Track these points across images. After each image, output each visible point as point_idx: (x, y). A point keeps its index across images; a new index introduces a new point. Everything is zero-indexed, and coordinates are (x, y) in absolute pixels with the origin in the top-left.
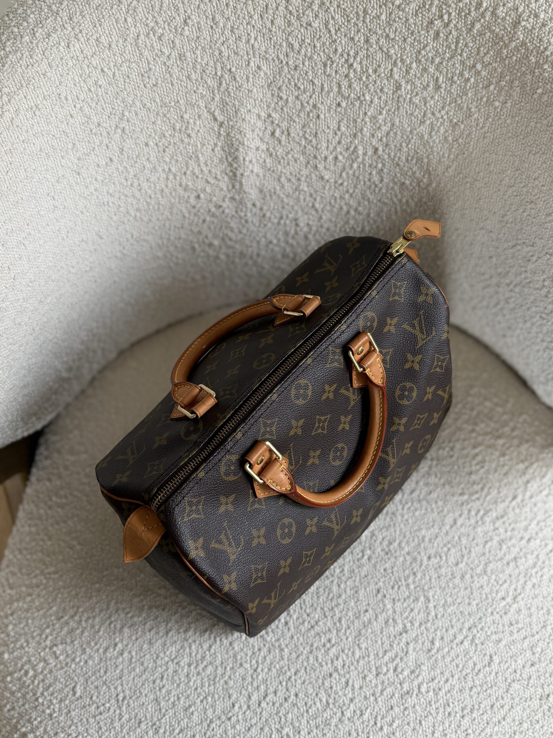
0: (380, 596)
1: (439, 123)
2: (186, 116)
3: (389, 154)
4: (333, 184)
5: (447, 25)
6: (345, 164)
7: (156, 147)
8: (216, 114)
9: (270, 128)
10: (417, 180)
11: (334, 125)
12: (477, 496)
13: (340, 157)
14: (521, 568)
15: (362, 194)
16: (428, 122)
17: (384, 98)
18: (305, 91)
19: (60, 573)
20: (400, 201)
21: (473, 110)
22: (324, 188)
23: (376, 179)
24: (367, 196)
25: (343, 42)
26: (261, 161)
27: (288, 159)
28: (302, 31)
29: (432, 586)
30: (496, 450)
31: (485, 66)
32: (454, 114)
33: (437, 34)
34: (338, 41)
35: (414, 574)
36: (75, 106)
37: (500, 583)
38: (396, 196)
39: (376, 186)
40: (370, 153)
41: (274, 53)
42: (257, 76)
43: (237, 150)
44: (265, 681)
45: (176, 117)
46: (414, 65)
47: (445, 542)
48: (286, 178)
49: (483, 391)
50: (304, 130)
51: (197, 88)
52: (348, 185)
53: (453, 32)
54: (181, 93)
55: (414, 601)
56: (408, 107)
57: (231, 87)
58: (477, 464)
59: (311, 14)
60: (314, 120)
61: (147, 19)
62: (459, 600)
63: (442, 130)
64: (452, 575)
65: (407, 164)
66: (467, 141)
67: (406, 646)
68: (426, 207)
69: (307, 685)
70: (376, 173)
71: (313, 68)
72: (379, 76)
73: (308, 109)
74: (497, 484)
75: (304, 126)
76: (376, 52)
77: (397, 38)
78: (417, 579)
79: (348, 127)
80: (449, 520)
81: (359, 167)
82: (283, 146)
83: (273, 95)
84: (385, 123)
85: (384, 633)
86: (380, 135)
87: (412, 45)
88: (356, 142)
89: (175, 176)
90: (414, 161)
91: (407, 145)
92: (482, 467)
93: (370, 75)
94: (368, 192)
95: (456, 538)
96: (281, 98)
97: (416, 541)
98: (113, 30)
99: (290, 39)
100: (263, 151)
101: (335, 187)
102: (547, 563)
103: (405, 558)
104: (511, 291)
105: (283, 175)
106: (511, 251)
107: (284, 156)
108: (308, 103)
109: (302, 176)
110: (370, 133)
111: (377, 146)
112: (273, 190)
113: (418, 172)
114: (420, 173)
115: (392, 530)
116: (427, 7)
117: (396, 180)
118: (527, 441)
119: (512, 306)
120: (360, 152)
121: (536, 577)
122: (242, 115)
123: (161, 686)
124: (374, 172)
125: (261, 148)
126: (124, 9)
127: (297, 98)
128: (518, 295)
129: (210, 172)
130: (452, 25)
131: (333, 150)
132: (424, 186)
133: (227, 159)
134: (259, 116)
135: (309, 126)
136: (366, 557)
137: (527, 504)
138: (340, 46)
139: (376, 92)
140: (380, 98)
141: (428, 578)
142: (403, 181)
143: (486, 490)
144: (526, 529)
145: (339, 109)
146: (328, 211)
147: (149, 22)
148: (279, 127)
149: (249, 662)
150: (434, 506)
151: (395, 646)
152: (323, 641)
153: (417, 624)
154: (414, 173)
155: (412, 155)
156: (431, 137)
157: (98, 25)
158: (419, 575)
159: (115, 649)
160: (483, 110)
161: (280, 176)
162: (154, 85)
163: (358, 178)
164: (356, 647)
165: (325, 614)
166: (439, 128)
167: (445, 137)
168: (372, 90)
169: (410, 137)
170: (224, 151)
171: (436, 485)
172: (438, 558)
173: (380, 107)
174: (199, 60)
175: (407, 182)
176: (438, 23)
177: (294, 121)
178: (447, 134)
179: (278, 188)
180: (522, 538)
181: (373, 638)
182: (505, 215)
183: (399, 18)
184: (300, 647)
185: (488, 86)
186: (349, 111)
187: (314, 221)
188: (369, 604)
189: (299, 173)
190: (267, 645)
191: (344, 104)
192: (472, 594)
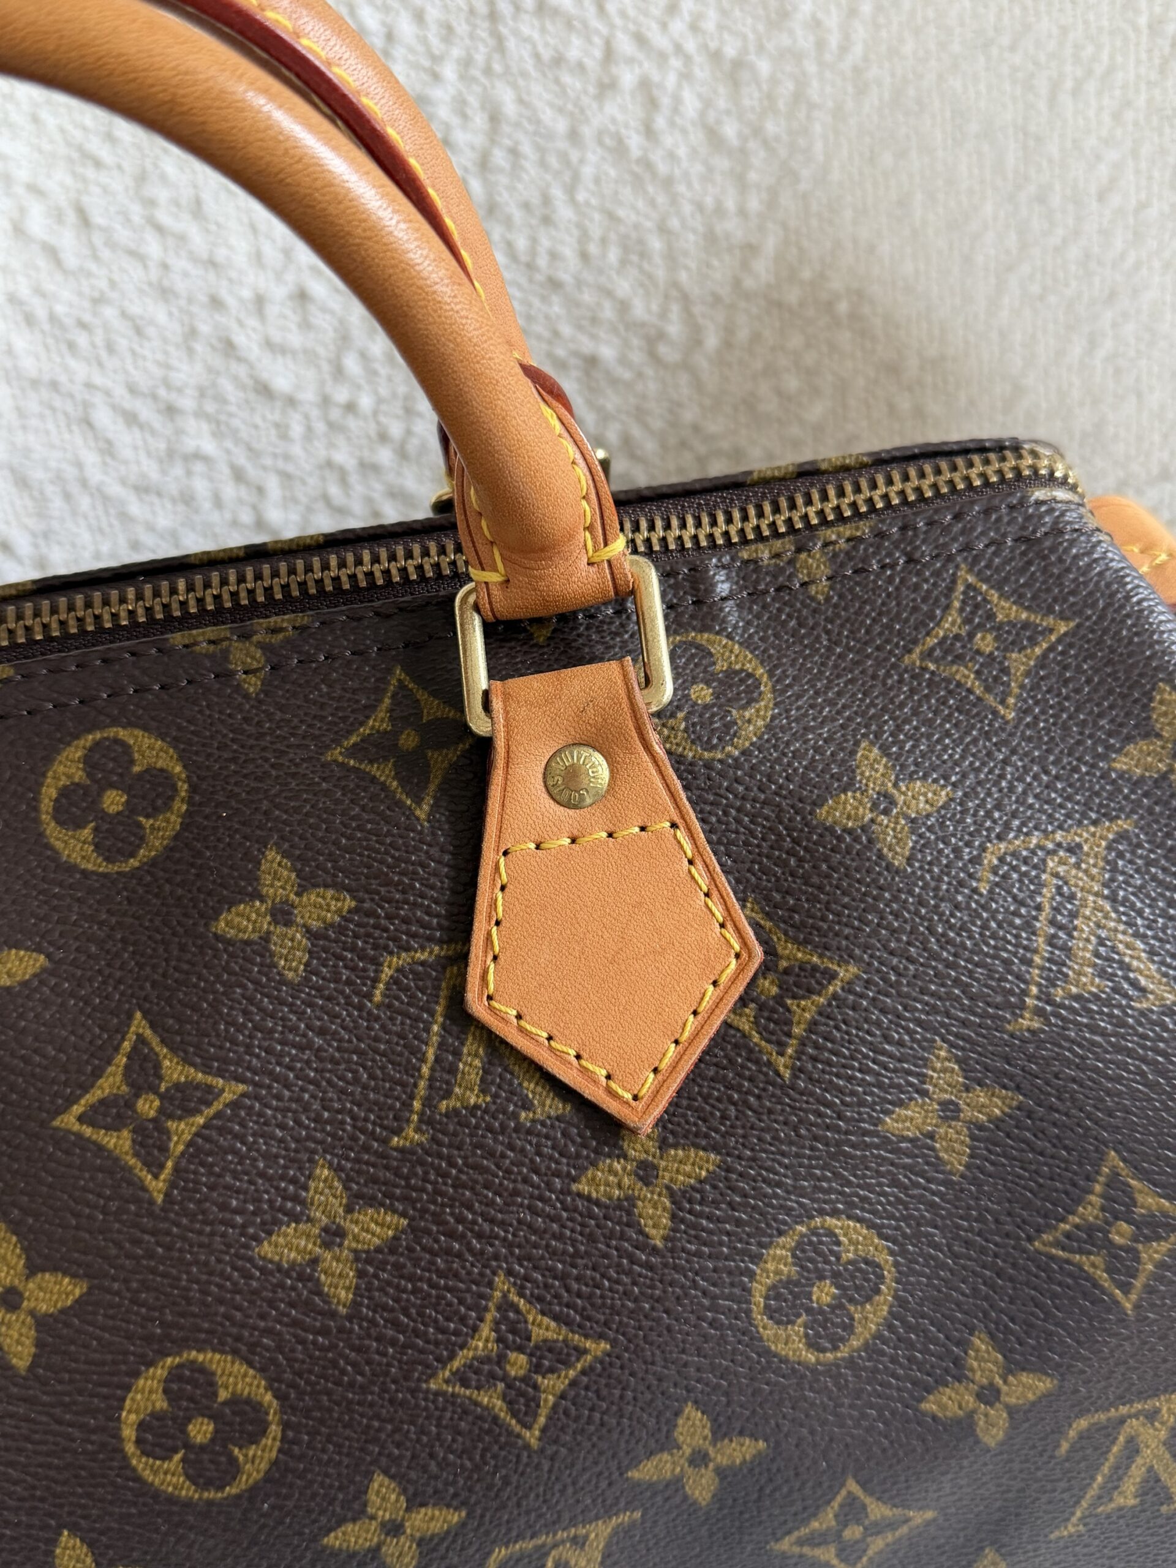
1: (672, 74)
4: (315, 413)
6: (342, 322)
9: (2, 208)
10: (643, 335)
16: (628, 81)
22: (286, 437)
27: (106, 327)
32: (721, 26)
48: (117, 409)
63: (690, 103)
65: (586, 277)
68: (702, 449)
82: (74, 276)
90: (613, 255)
91: (571, 194)
101: (329, 424)
105: (98, 399)
107: (85, 316)
109: (180, 391)
112: (70, 472)
113: (638, 304)
114: (647, 306)
132: (674, 357)
154: (624, 307)
155: (597, 232)
156: (656, 142)
161: (86, 405)
175: (608, 352)
189: (166, 384)
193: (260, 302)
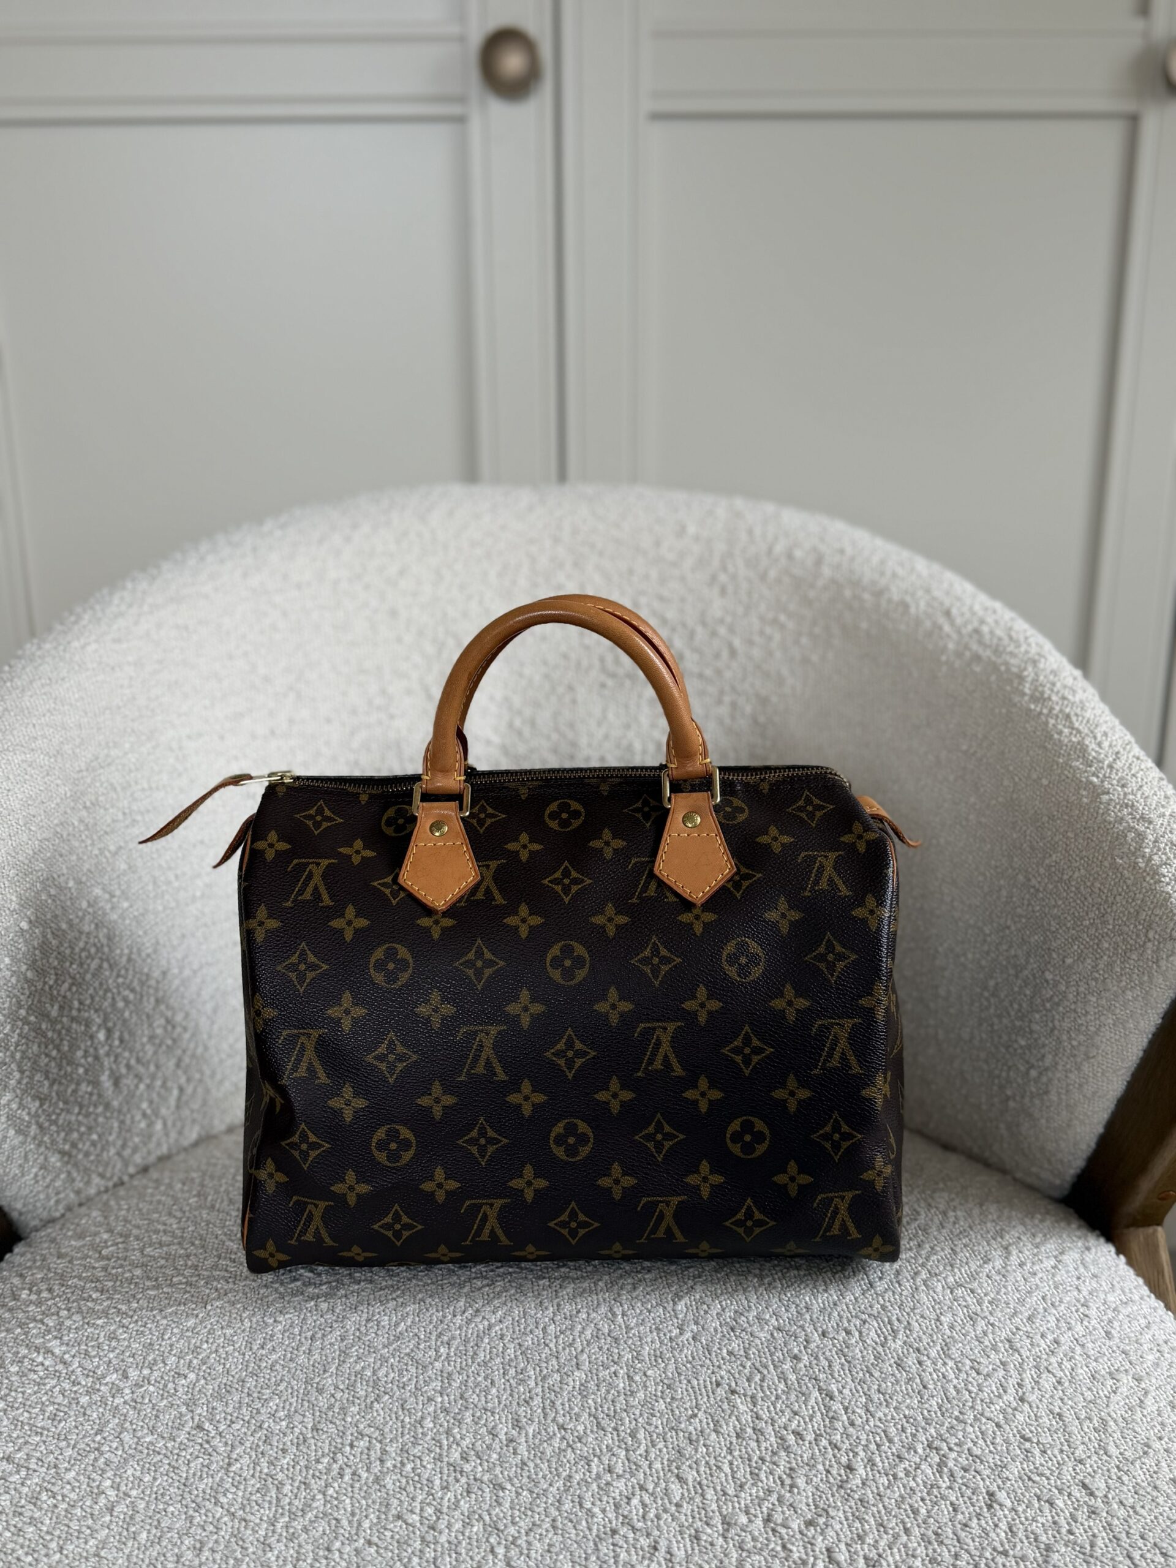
0: (721, 1392)
35: (795, 1358)
44: (454, 1547)
67: (789, 1475)
69: (557, 1555)
85: (736, 1453)
118: (997, 1202)
149: (417, 1511)
151: (763, 1476)
152: (595, 1471)
153: (809, 1437)
165: (598, 1423)
181: (712, 1462)
184: (542, 1481)
190: (463, 1480)
192: (925, 1387)
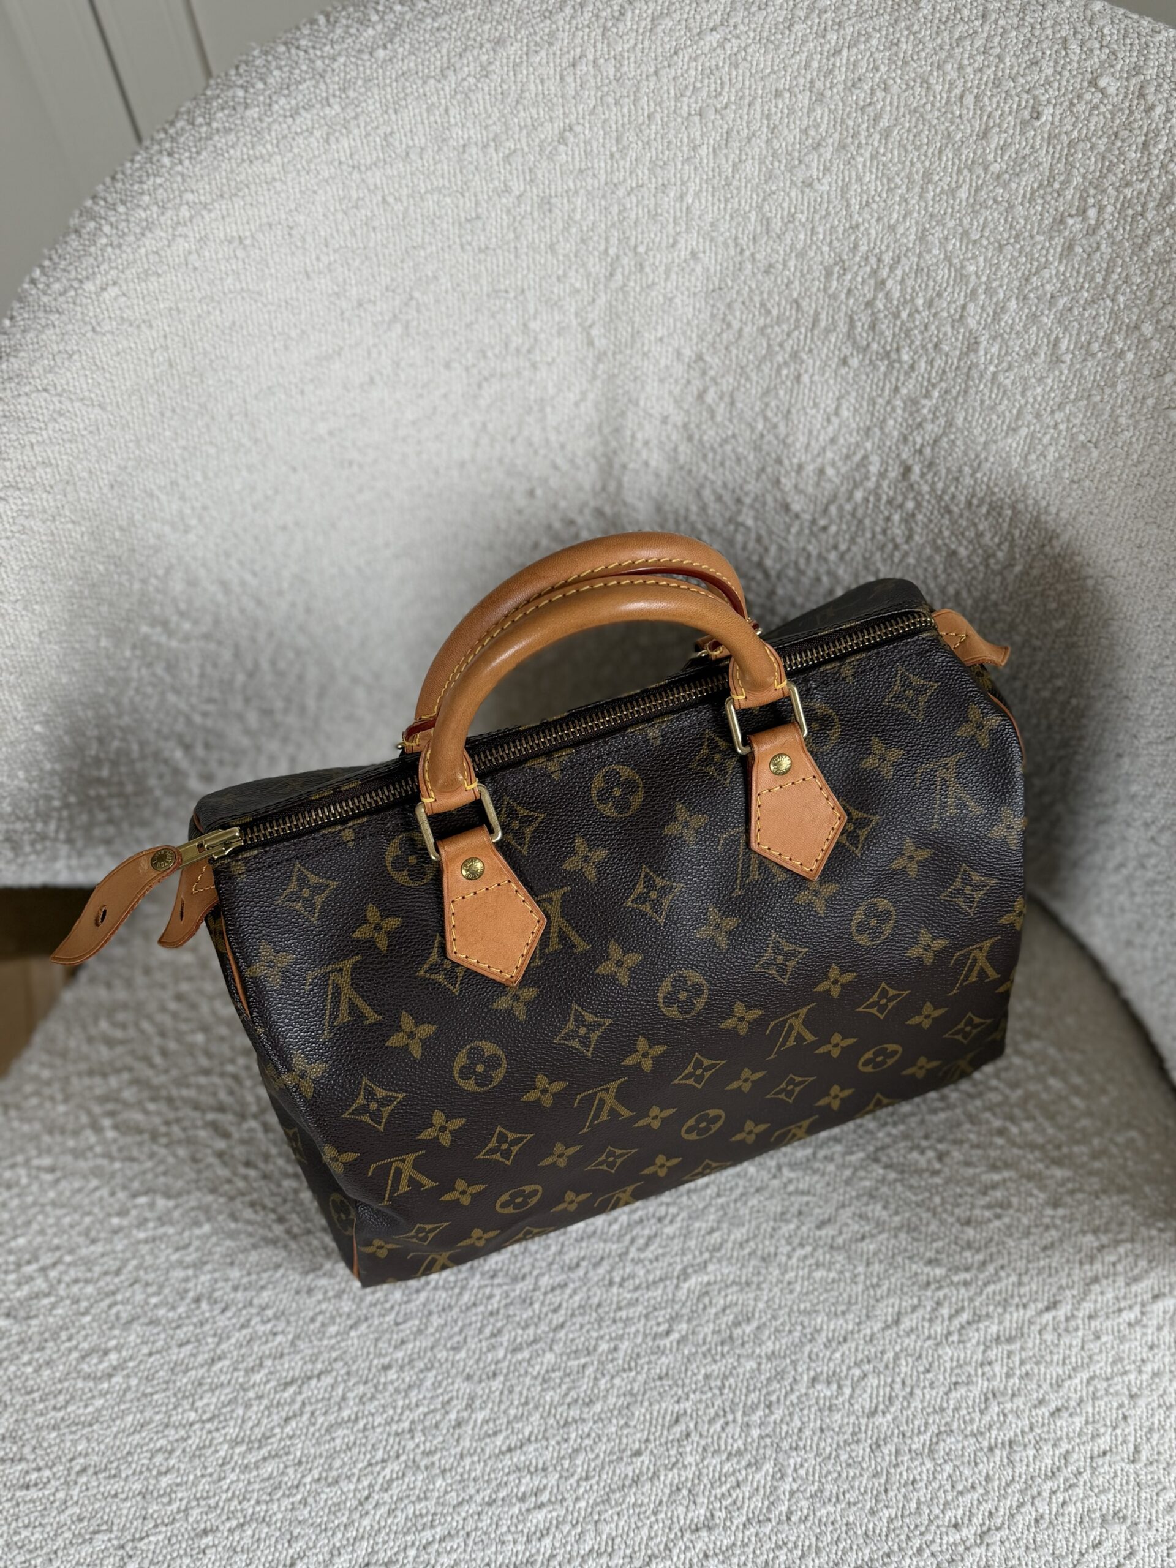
0: (678, 1430)
1: (1048, 437)
2: (534, 325)
3: (933, 486)
4: (807, 524)
5: (1092, 231)
6: (838, 488)
7: (464, 375)
8: (594, 332)
9: (697, 384)
10: (985, 551)
11: (828, 402)
12: (967, 1276)
13: (830, 472)
14: (1020, 1469)
15: (865, 558)
16: (1024, 431)
17: (939, 363)
18: (779, 321)
19: (59, 1174)
20: (943, 591)
21: (1123, 420)
22: (788, 530)
23: (898, 532)
24: (874, 564)
25: (873, 232)
26: (669, 447)
27: (724, 453)
28: (793, 194)
29: (801, 1444)
30: (1043, 1188)
31: (1159, 330)
32: (1082, 424)
33: (1069, 248)
34: (862, 228)
35: (769, 1406)
36: (318, 259)
37: (960, 1488)
38: (936, 577)
39: (896, 547)
40: (894, 474)
41: (729, 230)
42: (688, 270)
43: (623, 414)
44: (374, 1533)
45: (514, 322)
46: (1013, 305)
47: (860, 1356)
48: (714, 492)
49: (1052, 1051)
50: (766, 400)
51: (565, 275)
52: (837, 533)
53: (1103, 247)
54: (531, 276)
55: (749, 1465)
56: (986, 391)
57: (632, 284)
58: (989, 1207)
59: (815, 164)
60: (789, 383)
61: (490, 117)
62: (851, 1497)
63: (1052, 455)
64: (854, 1434)
65: (966, 513)
66: (1101, 487)
67: (699, 1560)
68: (995, 614)
70: (902, 520)
71: (802, 275)
72: (935, 315)
73: (780, 359)
74: (1021, 1265)
75: (767, 392)
76: (937, 264)
77: (985, 242)
78: (772, 1419)
79: (856, 410)
80: (886, 1310)
81: (866, 500)
82: (718, 426)
83: (713, 316)
84: (935, 418)
85: (662, 1516)
86: (919, 440)
87: (1014, 262)
88: (869, 445)
89: (493, 440)
90: (984, 510)
91: (974, 472)
92: (998, 1217)
93: (917, 311)
94: (878, 555)
95: (890, 1355)
96: (729, 325)
97: (797, 1334)
98: (420, 127)
99: (767, 208)
100: (675, 426)
101: (812, 533)
102: (1086, 1476)
103: (759, 1364)
104: (1153, 839)
105: (708, 484)
106: (1161, 748)
107: (716, 446)
108: (781, 345)
109: (747, 494)
110: (901, 433)
111: (910, 462)
112: (682, 512)
113: (988, 536)
114: (992, 539)
115: (752, 1295)
116: (1057, 186)
117: (939, 542)
118: (1122, 1190)
119: (1150, 875)
120: (874, 469)
121: (1050, 1504)
122: (643, 345)
123: (164, 1469)
124: (896, 517)
125: (671, 420)
126: (447, 88)
127: (762, 331)
128: (1164, 853)
129: (563, 447)
130: (1103, 232)
131: (819, 455)
132: (997, 567)
133: (600, 428)
134: (679, 354)
135: (777, 394)
136: (675, 1336)
137: (1077, 1329)
138: (865, 240)
139: (924, 347)
140: (931, 363)
141: (797, 1423)
142: (953, 547)
143: (991, 1269)
144: (1058, 1385)
145: (843, 371)
146: (791, 581)
147: (490, 122)
148: (716, 384)
149: (355, 1479)
150: (861, 1269)
151: (676, 1551)
152: (522, 1488)
153: (739, 1520)
154: (979, 535)
155: (980, 495)
156: (1027, 465)
157: (391, 111)
158: (778, 1414)
159: (100, 1362)
160: (1143, 424)
161: (702, 486)
162: (480, 250)
163: (860, 522)
164: (591, 1527)
165: (546, 1430)
166: (1045, 447)
167: (1057, 470)
168: (918, 343)
169: (983, 456)
170: (598, 410)
171: (880, 1225)
172: (834, 1387)
173: (929, 381)
174: (578, 217)
175: (963, 552)
176: (1074, 223)
177: (748, 379)
178: (1060, 464)
179: (694, 508)
180: (1041, 1402)
181: (634, 1519)
182: (1162, 665)
183: (995, 201)
184: (472, 1484)
185: (1160, 375)
186: (864, 377)
187: (758, 595)
188: (647, 1440)
189: (741, 488)
191: (854, 362)
192: (886, 1491)
193: (800, 467)
